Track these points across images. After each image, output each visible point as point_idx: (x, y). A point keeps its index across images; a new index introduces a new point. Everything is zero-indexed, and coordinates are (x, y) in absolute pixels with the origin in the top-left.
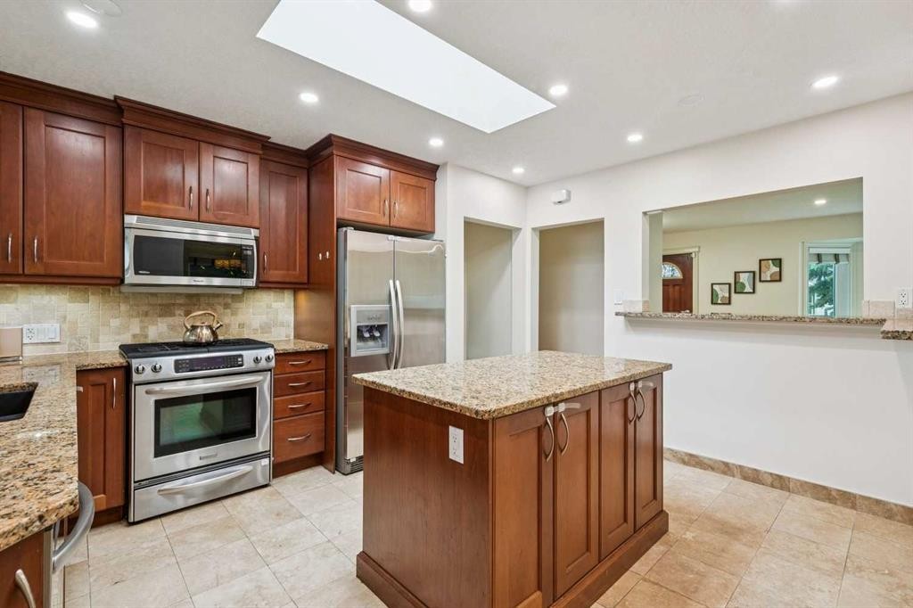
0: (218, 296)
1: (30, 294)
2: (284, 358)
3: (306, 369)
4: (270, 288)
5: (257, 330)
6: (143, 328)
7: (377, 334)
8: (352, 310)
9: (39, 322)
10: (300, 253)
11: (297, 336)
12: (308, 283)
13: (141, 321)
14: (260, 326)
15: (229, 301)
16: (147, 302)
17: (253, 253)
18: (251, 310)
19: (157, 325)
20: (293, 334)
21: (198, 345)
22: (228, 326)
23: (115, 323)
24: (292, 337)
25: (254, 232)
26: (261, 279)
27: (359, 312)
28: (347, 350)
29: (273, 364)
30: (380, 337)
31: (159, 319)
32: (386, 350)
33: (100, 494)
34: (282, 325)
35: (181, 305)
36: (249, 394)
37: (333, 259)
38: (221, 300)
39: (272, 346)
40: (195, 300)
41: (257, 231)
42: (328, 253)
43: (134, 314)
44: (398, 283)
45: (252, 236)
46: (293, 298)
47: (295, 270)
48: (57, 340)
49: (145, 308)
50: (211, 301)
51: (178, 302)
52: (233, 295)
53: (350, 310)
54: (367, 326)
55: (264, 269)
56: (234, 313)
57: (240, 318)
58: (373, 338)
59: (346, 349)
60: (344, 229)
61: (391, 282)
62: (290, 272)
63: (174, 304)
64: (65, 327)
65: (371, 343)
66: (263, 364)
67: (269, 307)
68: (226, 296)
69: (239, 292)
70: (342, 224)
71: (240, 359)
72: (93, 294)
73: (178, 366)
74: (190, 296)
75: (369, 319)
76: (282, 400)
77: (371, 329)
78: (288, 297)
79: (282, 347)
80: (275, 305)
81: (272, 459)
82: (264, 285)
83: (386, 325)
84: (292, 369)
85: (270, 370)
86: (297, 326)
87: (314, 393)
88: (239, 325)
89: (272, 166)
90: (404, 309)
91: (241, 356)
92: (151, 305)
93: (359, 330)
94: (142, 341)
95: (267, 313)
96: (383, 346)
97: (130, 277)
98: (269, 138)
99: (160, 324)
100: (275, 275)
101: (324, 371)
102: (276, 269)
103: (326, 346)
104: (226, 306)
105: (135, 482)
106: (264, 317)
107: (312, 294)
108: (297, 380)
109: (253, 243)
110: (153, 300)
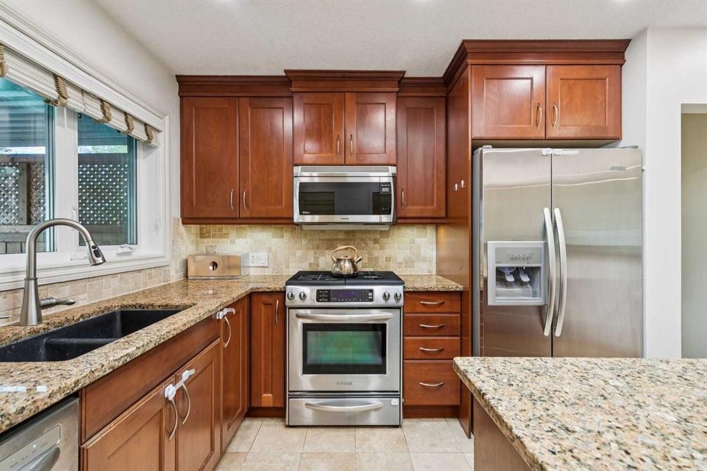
0: (369, 232)
1: (252, 232)
2: (413, 296)
3: (438, 310)
4: (413, 224)
5: (402, 263)
6: (316, 258)
7: (525, 279)
8: (489, 247)
9: (256, 252)
10: (438, 187)
11: (439, 272)
12: (447, 216)
13: (315, 253)
14: (405, 261)
15: (378, 236)
16: (318, 237)
17: (390, 190)
18: (396, 245)
19: (325, 256)
20: (435, 269)
21: (340, 277)
22: (377, 259)
23: (299, 253)
24: (434, 273)
25: (392, 170)
26: (400, 215)
27: (498, 250)
28: (484, 293)
29: (401, 302)
30: (531, 283)
31: (327, 251)
32: (538, 301)
33: (269, 393)
34: (424, 260)
35: (341, 240)
36: (379, 329)
37: (467, 187)
38: (371, 236)
39: (403, 283)
40: (351, 235)
41: (394, 168)
42: (463, 182)
43: (311, 247)
44: (557, 212)
45: (390, 173)
46: (435, 234)
47: (433, 204)
48: (266, 265)
49: (317, 242)
50: (364, 236)
51: (339, 237)
52: (381, 231)
53: (486, 245)
54: (512, 268)
55: (402, 204)
56: (382, 248)
57: (388, 252)
58: (519, 282)
59: (481, 292)
60: (480, 149)
61: (547, 211)
62: (428, 207)
63: (336, 240)
64: (271, 256)
65: (517, 290)
66: (392, 302)
67: (412, 242)
68: (375, 232)
69: (386, 228)
70: (477, 144)
71: (370, 294)
72: (286, 232)
73: (320, 296)
74: (347, 232)
75: (513, 259)
76: (413, 341)
77: (516, 272)
78: (430, 232)
79: (413, 285)
80: (417, 240)
81: (402, 400)
82: (401, 221)
83: (539, 268)
84: (424, 309)
85: (399, 308)
86: (439, 261)
87: (447, 338)
88: (386, 259)
89: (411, 103)
90: (567, 246)
91: (371, 291)
92: (321, 240)
93: (500, 273)
94: (314, 269)
95: (411, 248)
96: (534, 294)
97: (297, 218)
98: (404, 72)
99: (327, 256)
100: (413, 210)
101: (459, 315)
102: (414, 205)
103: (460, 287)
104: (376, 241)
105: (289, 391)
106: (408, 252)
107: (450, 229)
108: (428, 321)
109: (391, 180)
110: (323, 236)
